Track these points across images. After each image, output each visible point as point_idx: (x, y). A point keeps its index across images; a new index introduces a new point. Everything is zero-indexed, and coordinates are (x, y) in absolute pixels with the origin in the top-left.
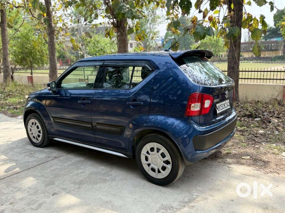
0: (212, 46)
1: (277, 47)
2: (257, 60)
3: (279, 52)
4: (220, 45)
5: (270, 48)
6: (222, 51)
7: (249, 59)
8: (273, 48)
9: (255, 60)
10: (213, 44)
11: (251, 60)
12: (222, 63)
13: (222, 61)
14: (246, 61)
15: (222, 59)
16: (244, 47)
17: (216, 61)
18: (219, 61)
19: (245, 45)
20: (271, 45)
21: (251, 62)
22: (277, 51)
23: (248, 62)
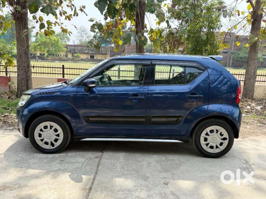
0: (52, 46)
1: (106, 51)
2: (92, 62)
3: (108, 56)
4: (60, 45)
5: (101, 52)
6: (62, 51)
7: (86, 60)
8: (103, 53)
9: (90, 61)
10: (53, 43)
11: (88, 61)
12: (62, 62)
13: (62, 60)
14: (84, 62)
15: (62, 59)
16: (80, 49)
17: (57, 60)
18: (59, 60)
19: (81, 48)
20: (102, 50)
21: (88, 63)
22: (106, 55)
23: (86, 62)
